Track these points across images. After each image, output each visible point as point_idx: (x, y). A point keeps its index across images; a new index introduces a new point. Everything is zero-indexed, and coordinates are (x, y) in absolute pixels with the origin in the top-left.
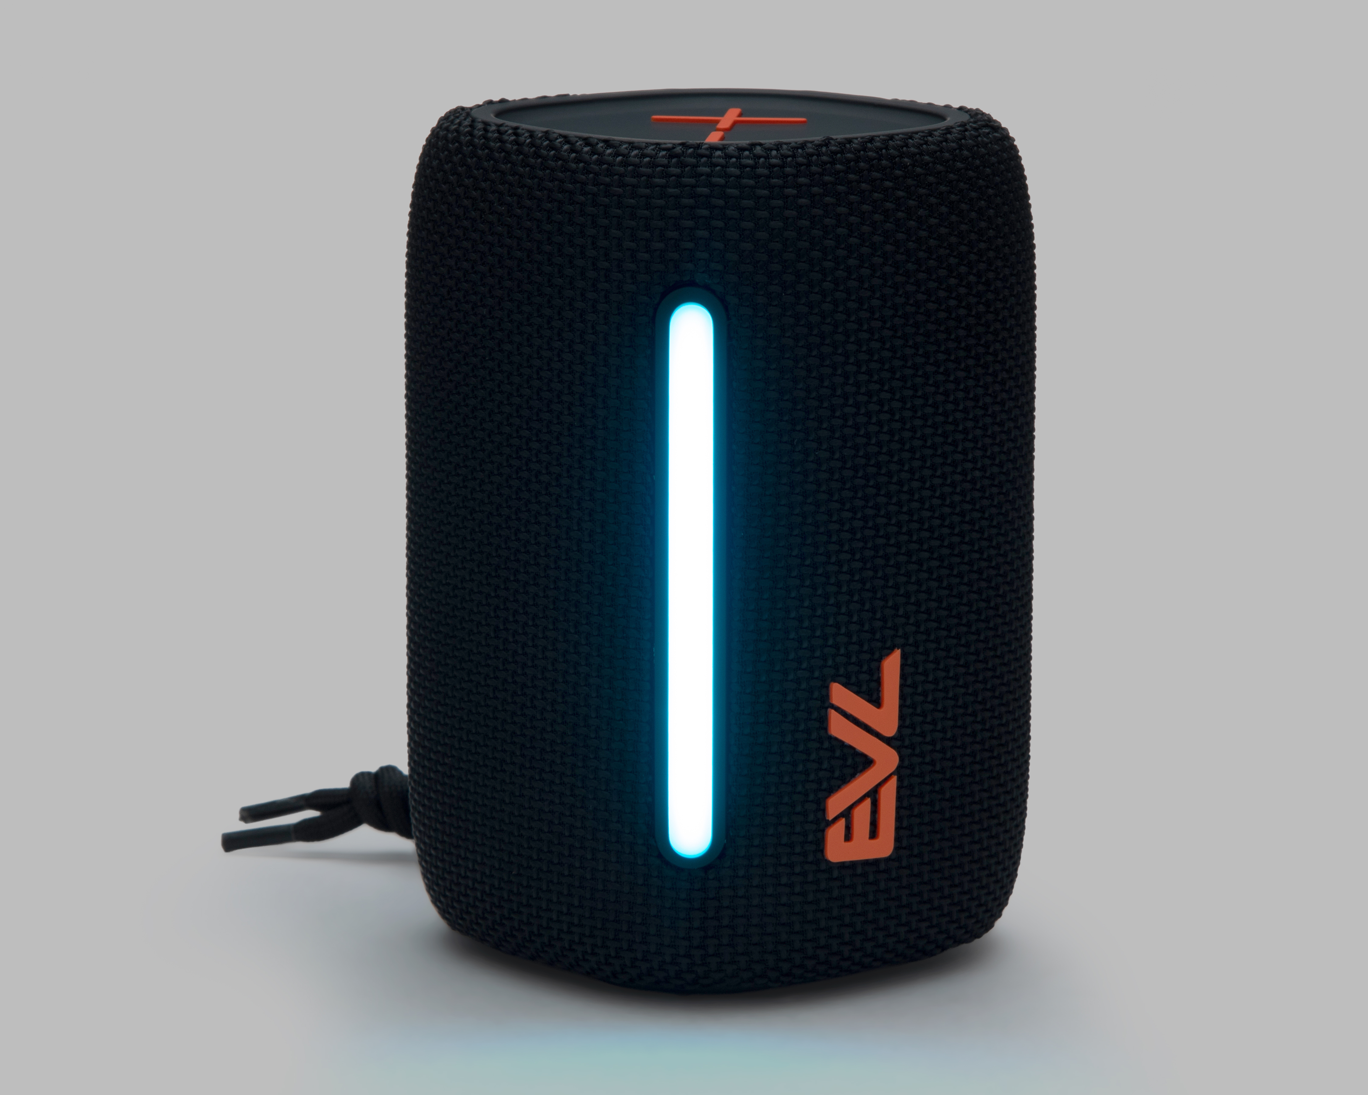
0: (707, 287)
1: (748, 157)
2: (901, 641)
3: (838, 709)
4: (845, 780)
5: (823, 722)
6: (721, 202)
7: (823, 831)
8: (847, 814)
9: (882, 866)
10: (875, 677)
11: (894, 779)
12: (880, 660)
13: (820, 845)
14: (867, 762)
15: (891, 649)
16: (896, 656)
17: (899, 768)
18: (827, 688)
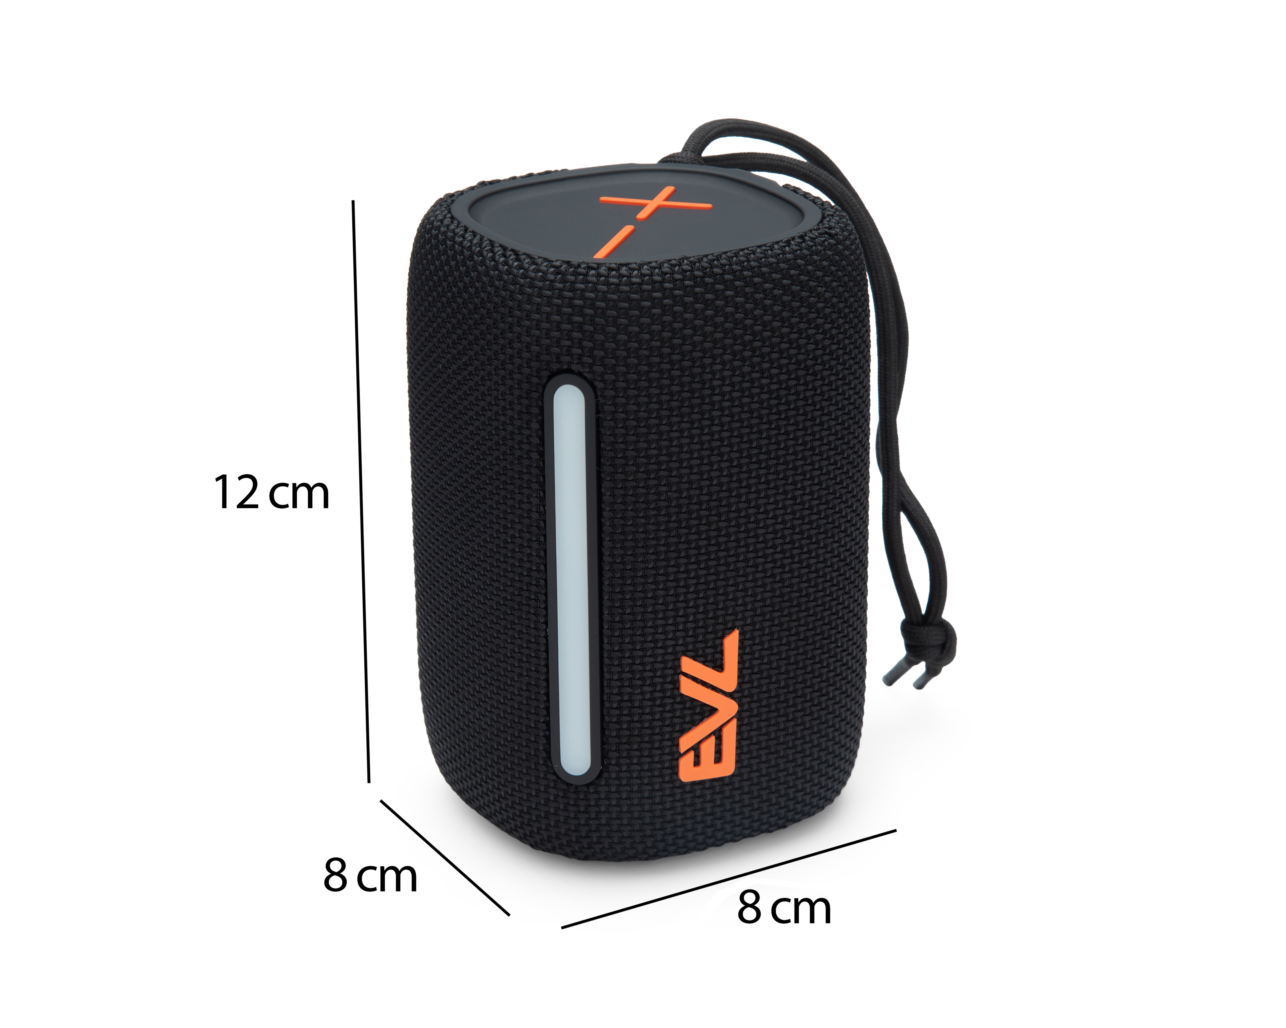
0: (580, 374)
1: (614, 277)
2: (741, 623)
3: (686, 675)
4: (694, 723)
5: (676, 685)
6: (603, 305)
7: (677, 759)
8: (696, 749)
9: (727, 781)
10: (719, 650)
11: (735, 721)
12: (723, 637)
13: (675, 770)
14: (711, 711)
15: (732, 629)
16: (735, 635)
17: (739, 712)
18: (679, 660)
